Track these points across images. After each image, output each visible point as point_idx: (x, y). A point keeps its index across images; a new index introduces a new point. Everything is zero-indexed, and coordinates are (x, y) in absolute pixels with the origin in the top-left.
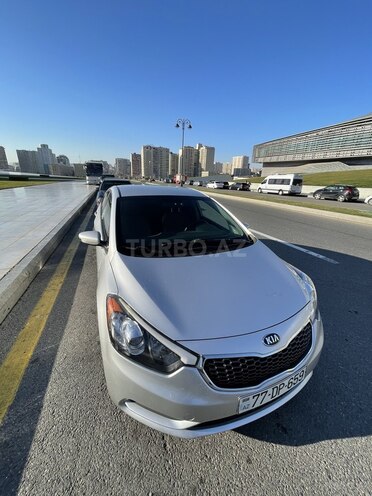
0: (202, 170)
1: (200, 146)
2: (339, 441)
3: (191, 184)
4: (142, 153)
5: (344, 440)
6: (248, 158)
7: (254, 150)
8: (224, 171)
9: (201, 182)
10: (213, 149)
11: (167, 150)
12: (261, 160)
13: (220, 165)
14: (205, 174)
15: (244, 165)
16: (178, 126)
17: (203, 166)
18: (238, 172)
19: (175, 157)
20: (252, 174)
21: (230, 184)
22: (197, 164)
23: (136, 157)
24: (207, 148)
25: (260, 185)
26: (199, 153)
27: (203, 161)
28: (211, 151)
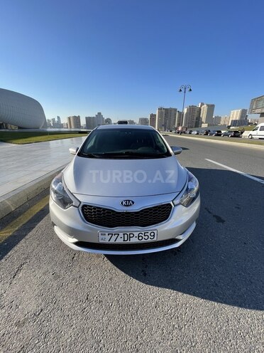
0: (202, 123)
1: (202, 104)
2: (180, 294)
3: (190, 133)
4: (157, 113)
5: (185, 295)
6: (246, 110)
7: (252, 103)
8: (222, 123)
9: (198, 131)
10: (213, 106)
11: (175, 110)
12: (259, 111)
13: (218, 118)
14: (205, 125)
15: (242, 116)
16: (181, 90)
17: (204, 120)
18: (234, 123)
19: (181, 114)
20: (249, 124)
21: (223, 132)
22: (199, 118)
23: (153, 116)
24: (208, 105)
25: (251, 132)
26: (200, 110)
27: (204, 116)
28: (211, 108)
